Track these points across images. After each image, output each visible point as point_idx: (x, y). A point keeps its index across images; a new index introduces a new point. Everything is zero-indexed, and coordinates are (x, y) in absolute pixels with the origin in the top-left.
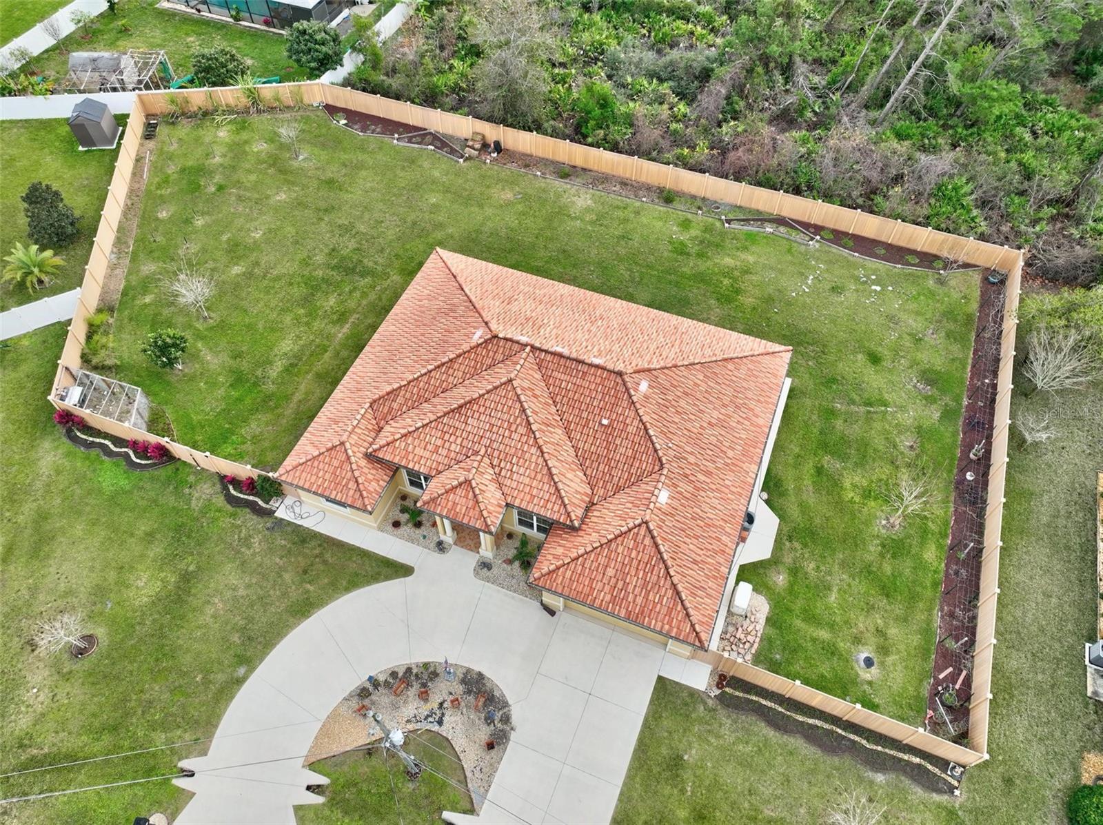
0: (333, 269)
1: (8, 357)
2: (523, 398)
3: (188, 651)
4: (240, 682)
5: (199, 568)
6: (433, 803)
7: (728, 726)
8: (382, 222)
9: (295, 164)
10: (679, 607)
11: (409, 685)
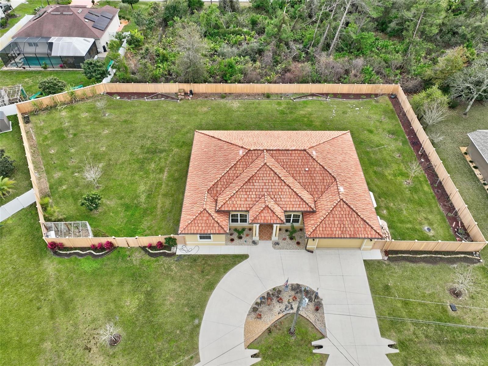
0: (146, 153)
1: (4, 230)
2: (273, 169)
3: (166, 323)
4: (199, 326)
5: (152, 287)
6: (305, 341)
7: (397, 269)
8: (157, 131)
9: (106, 118)
10: (368, 226)
11: (271, 300)
